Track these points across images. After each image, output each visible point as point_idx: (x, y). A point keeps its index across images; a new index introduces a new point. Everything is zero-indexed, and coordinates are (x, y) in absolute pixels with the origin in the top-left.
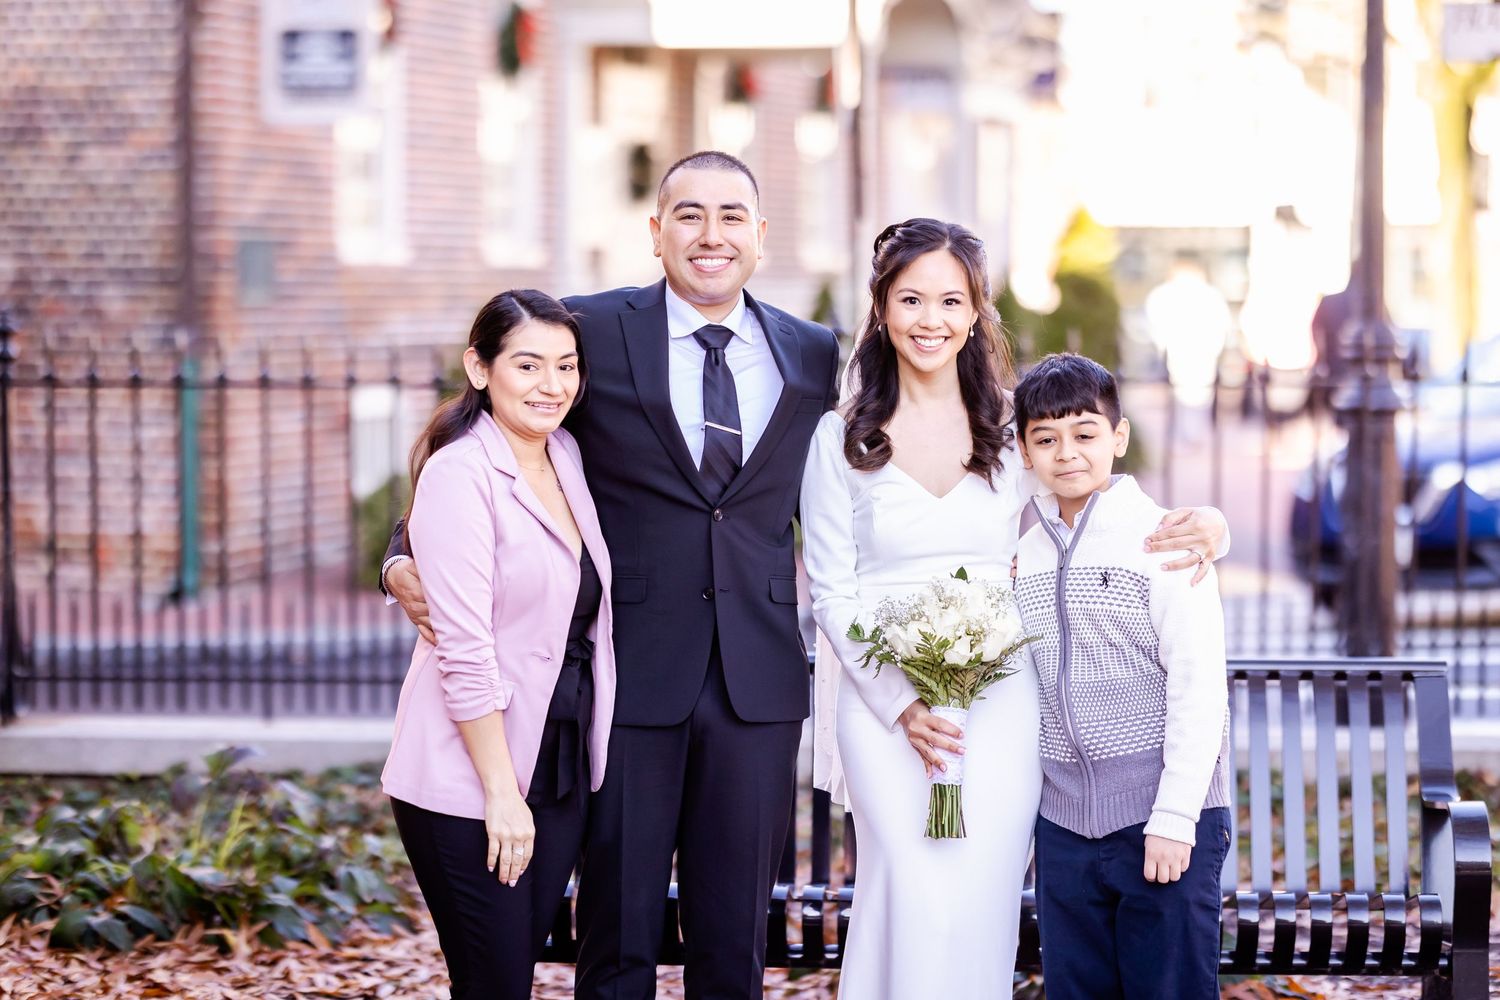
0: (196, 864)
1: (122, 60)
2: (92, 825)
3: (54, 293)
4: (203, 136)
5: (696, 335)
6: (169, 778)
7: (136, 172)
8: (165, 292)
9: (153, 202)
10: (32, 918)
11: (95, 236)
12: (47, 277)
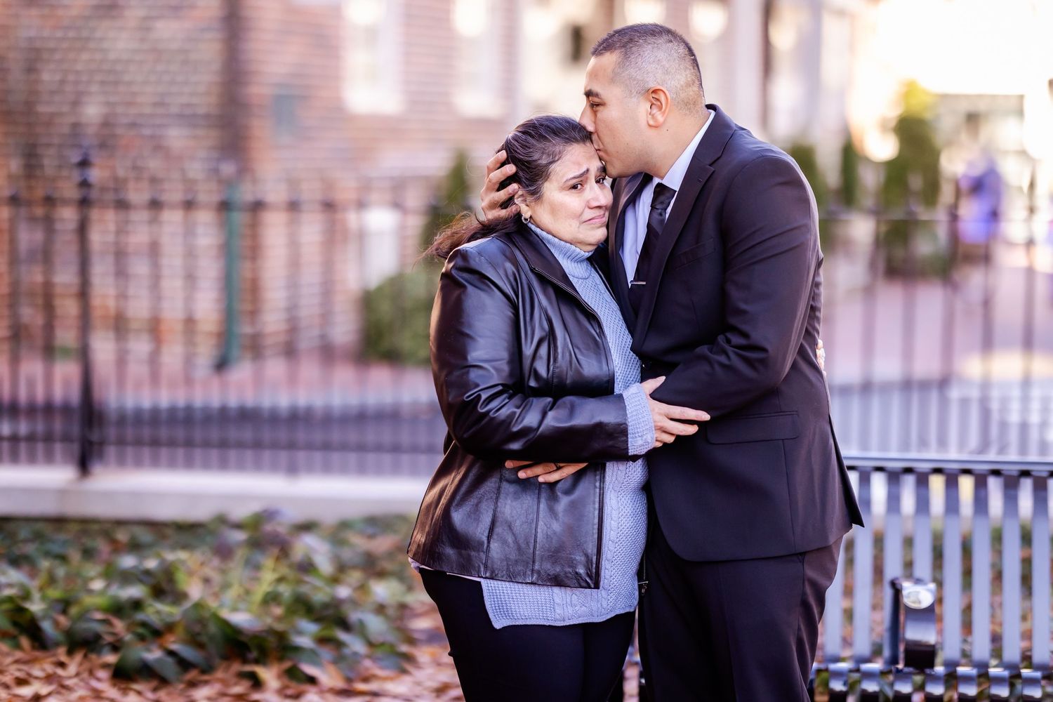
0: (234, 610)
2: (148, 573)
3: (132, 132)
6: (212, 526)
7: (194, 40)
8: (216, 133)
9: (205, 63)
10: (98, 652)
11: (163, 89)
12: (125, 120)
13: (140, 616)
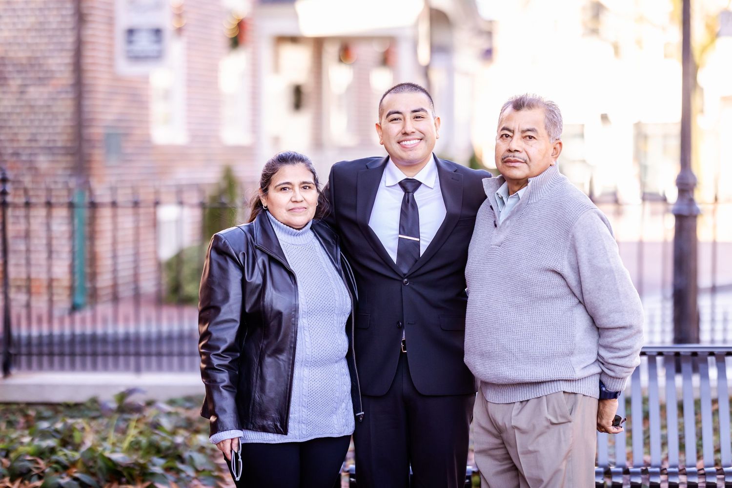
0: (113, 452)
1: (47, 44)
2: (57, 431)
3: (14, 159)
4: (87, 81)
5: (400, 183)
6: (89, 405)
7: (54, 99)
8: (69, 158)
9: (62, 113)
10: (30, 480)
11: (34, 131)
12: (10, 151)
13: (54, 458)
